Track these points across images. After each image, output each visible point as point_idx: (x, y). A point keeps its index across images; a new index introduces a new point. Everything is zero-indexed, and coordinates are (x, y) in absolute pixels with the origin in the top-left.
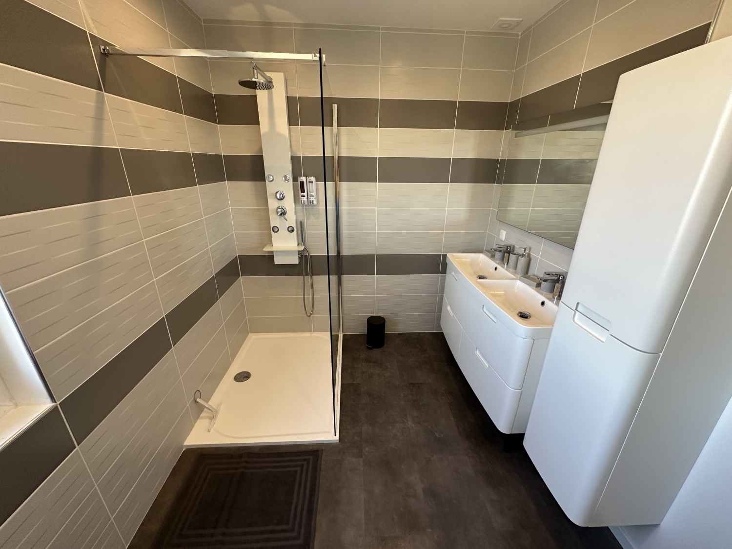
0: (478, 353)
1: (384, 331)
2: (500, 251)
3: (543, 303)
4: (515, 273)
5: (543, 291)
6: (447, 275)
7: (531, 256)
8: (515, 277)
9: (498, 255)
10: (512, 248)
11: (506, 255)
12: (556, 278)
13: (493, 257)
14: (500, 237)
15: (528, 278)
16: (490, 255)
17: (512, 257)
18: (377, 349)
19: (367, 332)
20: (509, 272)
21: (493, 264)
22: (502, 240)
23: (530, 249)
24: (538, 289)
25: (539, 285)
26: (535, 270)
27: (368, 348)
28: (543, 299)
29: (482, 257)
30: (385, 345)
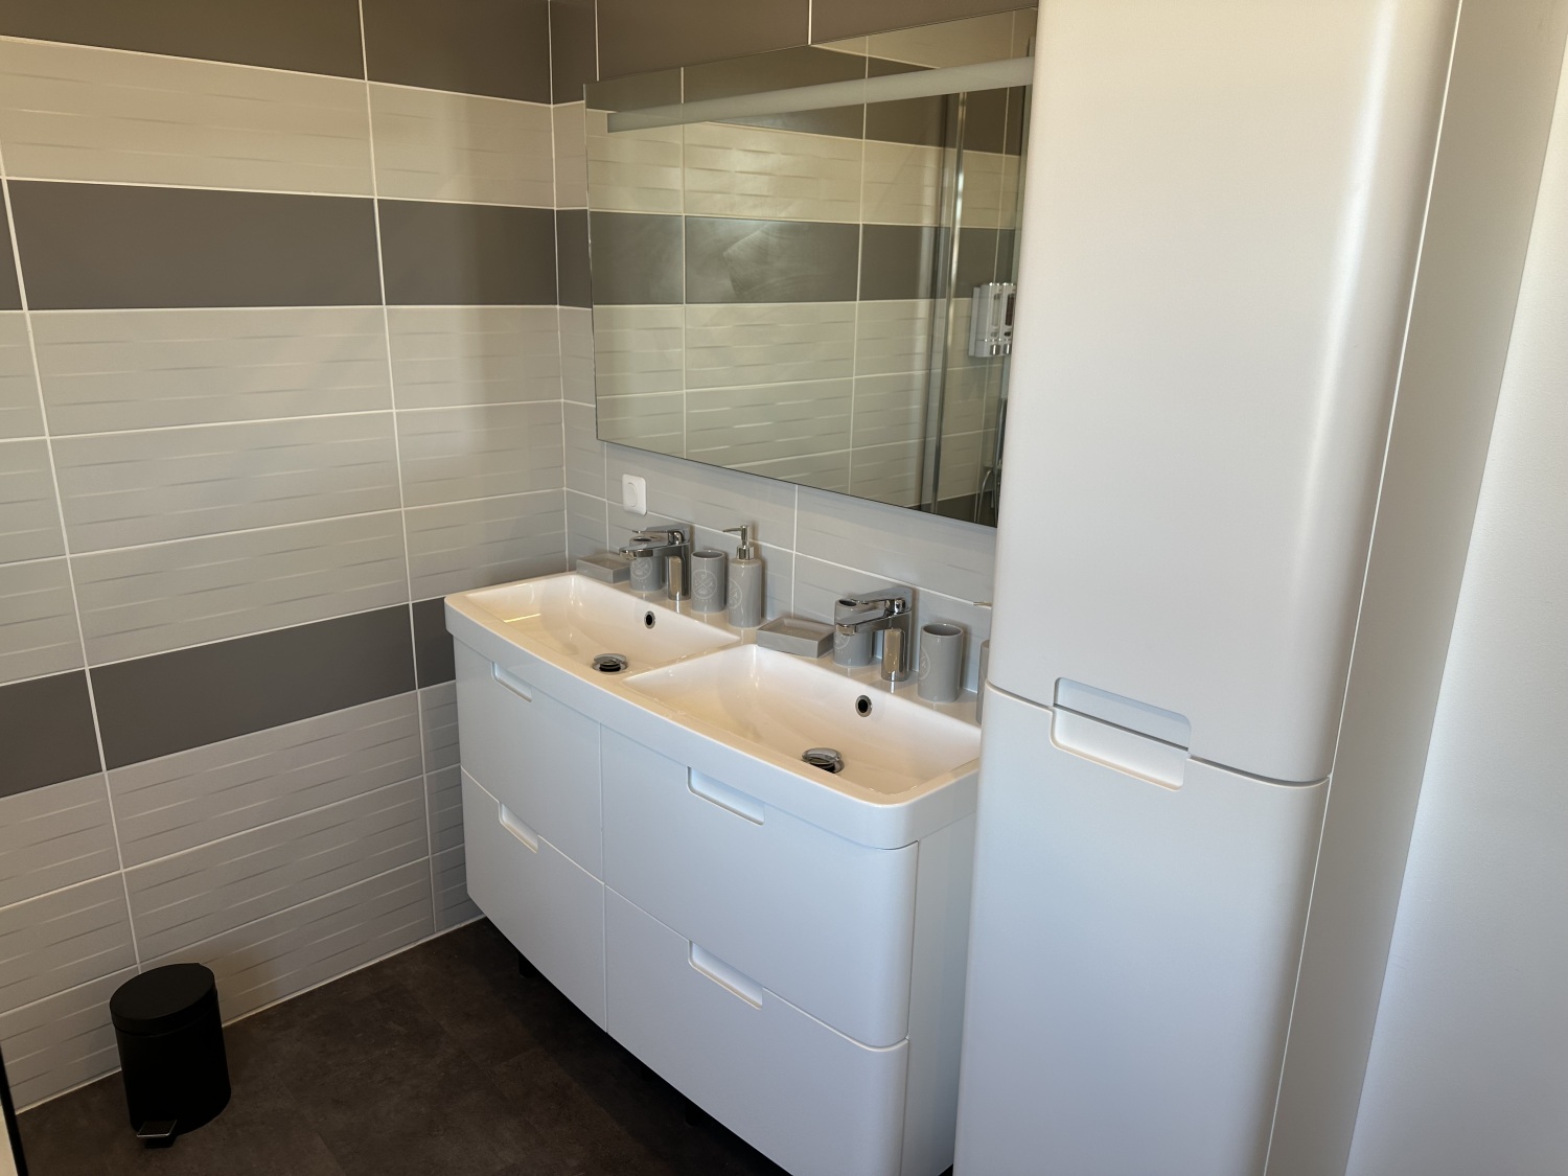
0: (698, 960)
1: (219, 1023)
2: (648, 553)
3: (864, 706)
4: (727, 622)
5: (846, 663)
6: (466, 685)
7: (764, 554)
8: (735, 637)
9: (642, 569)
10: (687, 537)
11: (674, 563)
12: (880, 613)
13: (621, 577)
14: (628, 502)
15: (776, 627)
16: (610, 573)
17: (702, 570)
18: (200, 1131)
19: (124, 1064)
20: (701, 619)
21: (631, 605)
22: (634, 514)
23: (754, 529)
24: (827, 658)
25: (826, 645)
26: (788, 598)
27: (151, 1144)
28: (859, 689)
29: (575, 587)
30: (236, 1090)
